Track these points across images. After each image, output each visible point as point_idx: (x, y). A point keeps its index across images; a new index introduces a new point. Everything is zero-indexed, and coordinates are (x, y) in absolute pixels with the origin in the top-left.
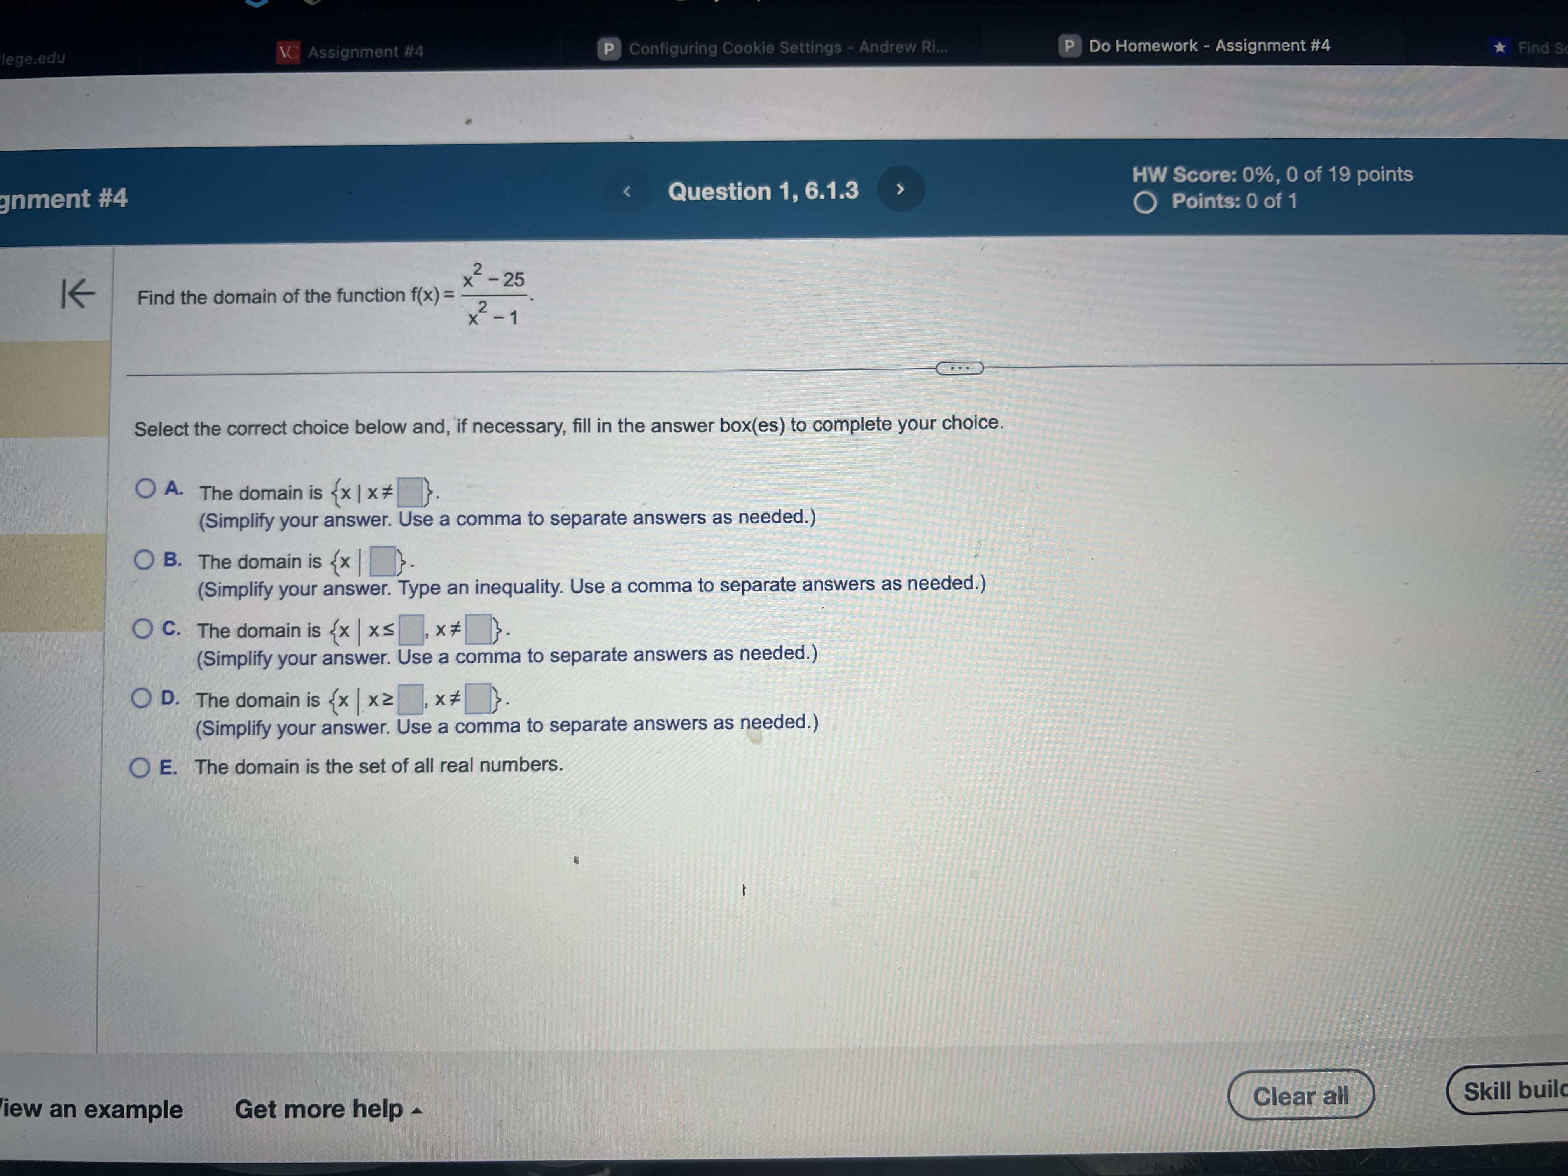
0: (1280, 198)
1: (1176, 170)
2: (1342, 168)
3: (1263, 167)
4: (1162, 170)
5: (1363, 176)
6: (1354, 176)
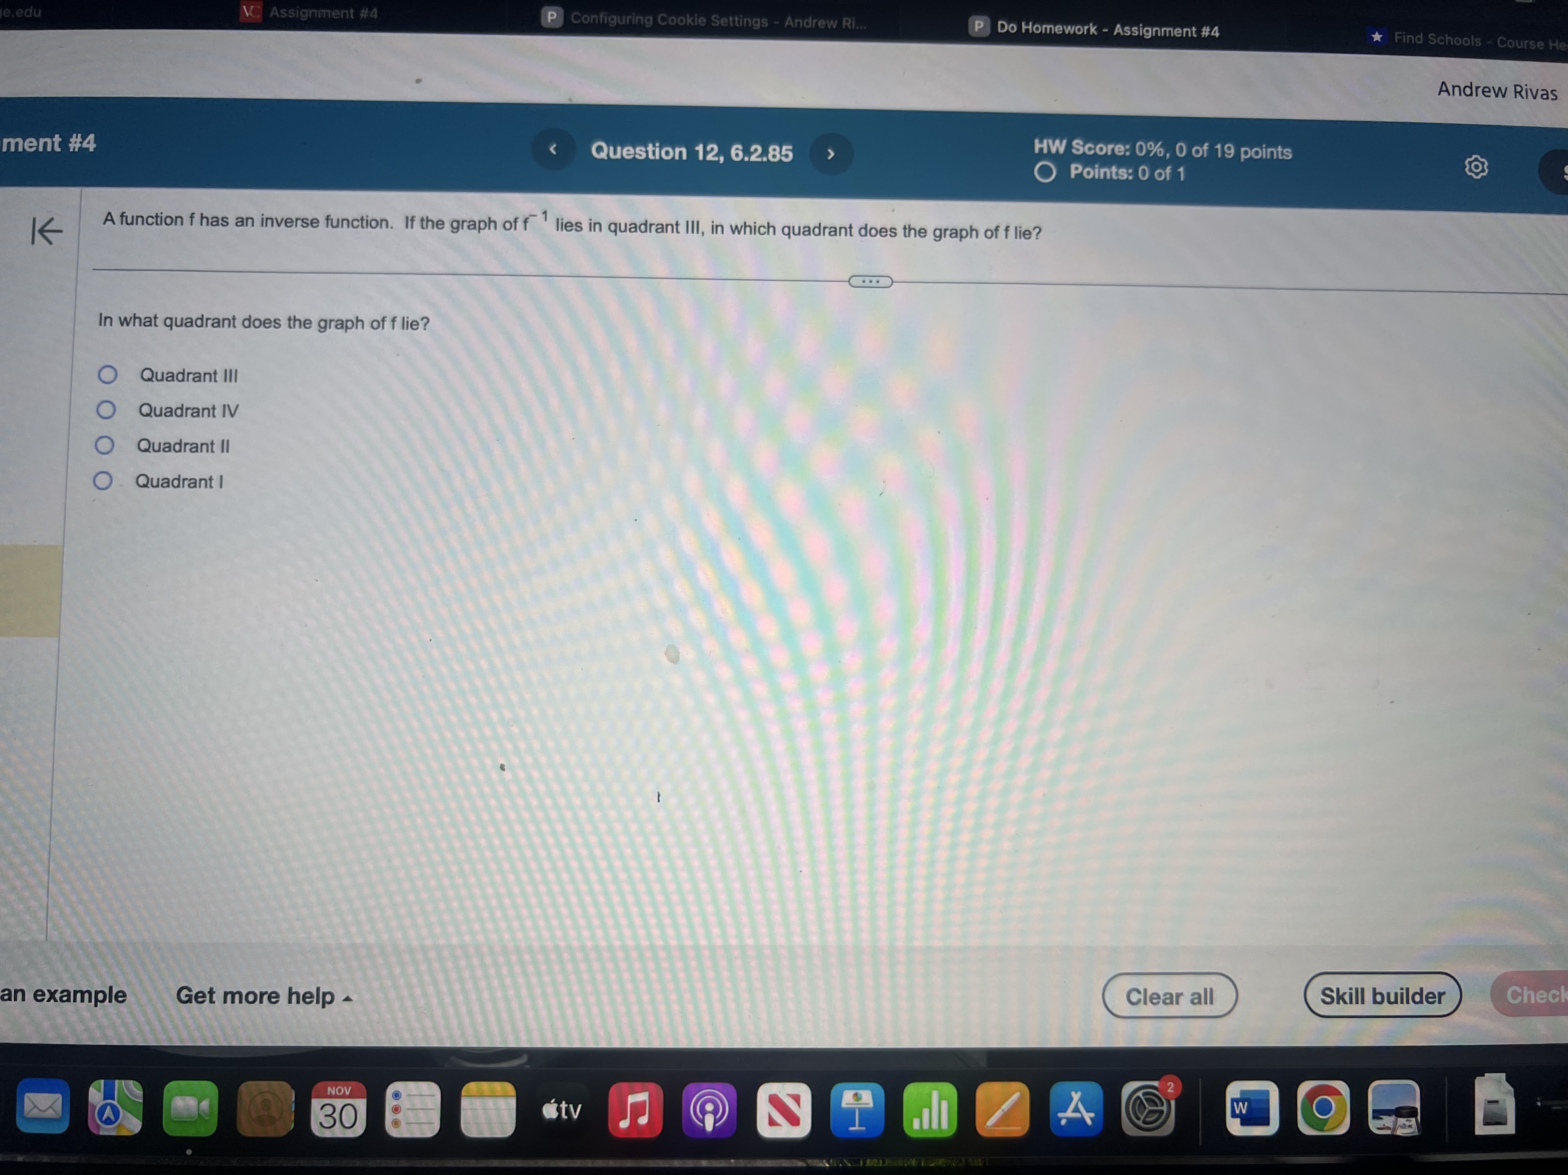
0: (1170, 171)
1: (1074, 143)
2: (1227, 146)
3: (1154, 142)
4: (1061, 143)
5: (1246, 153)
6: (1238, 153)
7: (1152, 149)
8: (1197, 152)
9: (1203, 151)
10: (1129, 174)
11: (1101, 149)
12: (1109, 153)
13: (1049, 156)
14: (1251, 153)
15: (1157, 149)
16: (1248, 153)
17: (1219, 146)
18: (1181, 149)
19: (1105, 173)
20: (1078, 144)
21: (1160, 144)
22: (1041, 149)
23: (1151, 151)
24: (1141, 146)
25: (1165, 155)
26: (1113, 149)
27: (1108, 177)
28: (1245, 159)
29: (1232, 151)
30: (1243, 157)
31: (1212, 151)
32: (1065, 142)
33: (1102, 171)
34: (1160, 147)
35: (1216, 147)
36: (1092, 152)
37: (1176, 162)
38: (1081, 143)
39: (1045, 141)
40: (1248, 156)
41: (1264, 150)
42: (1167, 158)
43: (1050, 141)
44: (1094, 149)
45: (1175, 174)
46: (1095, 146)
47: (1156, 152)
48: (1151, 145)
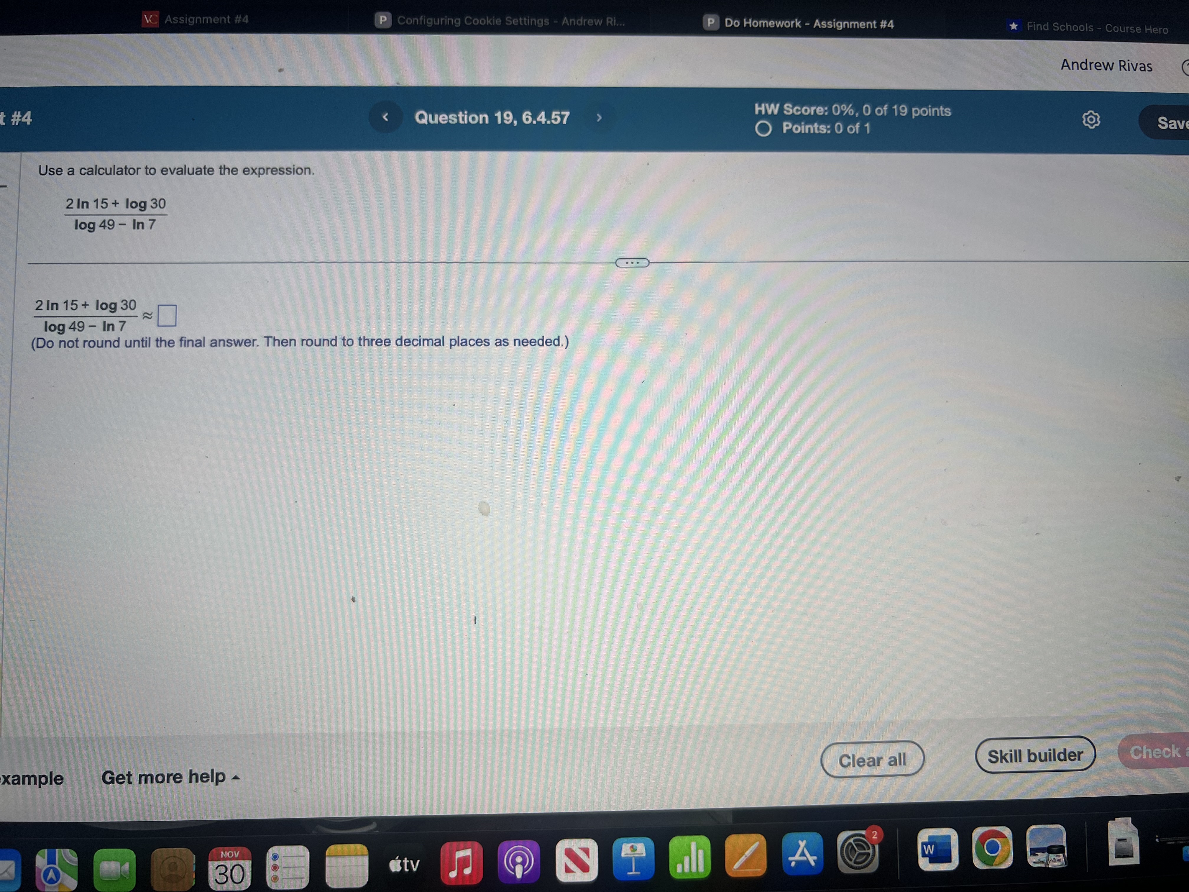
0: (859, 127)
1: (785, 106)
2: (901, 107)
3: (846, 105)
4: (775, 106)
5: (916, 112)
6: (910, 112)
7: (845, 110)
8: (879, 111)
9: (884, 110)
10: (828, 129)
11: (806, 110)
12: (812, 113)
13: (766, 116)
14: (920, 112)
15: (848, 110)
16: (918, 112)
17: (895, 107)
18: (867, 109)
19: (809, 129)
20: (788, 107)
21: (851, 105)
22: (760, 111)
23: (845, 111)
24: (836, 108)
25: (855, 115)
26: (815, 111)
27: (812, 132)
28: (916, 117)
29: (906, 110)
30: (914, 115)
31: (891, 111)
32: (778, 105)
33: (807, 127)
34: (851, 108)
35: (893, 108)
36: (799, 113)
37: (863, 119)
38: (791, 106)
39: (763, 105)
40: (918, 115)
41: (930, 109)
42: (857, 116)
43: (767, 105)
44: (801, 110)
45: (863, 128)
46: (802, 108)
47: (848, 113)
48: (844, 107)
